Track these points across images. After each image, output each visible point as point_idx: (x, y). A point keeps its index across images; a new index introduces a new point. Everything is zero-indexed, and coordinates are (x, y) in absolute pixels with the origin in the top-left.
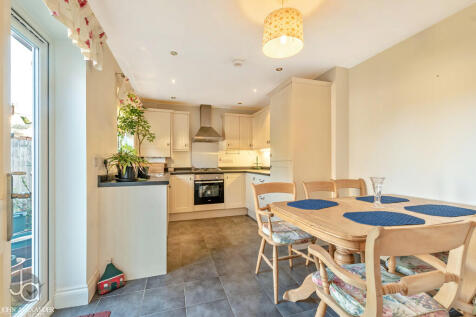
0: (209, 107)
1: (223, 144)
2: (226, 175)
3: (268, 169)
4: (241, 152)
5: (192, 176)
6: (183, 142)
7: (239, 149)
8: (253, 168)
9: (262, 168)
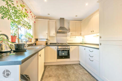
0: (63, 19)
1: (69, 34)
2: (71, 47)
3: (98, 45)
4: (76, 37)
5: (56, 47)
6: (53, 33)
7: (76, 36)
8: (81, 43)
9: (85, 44)
